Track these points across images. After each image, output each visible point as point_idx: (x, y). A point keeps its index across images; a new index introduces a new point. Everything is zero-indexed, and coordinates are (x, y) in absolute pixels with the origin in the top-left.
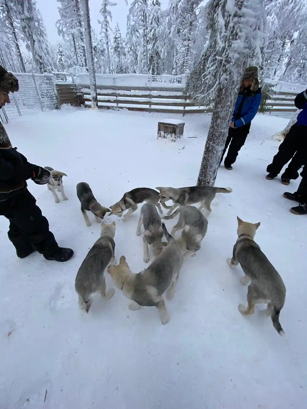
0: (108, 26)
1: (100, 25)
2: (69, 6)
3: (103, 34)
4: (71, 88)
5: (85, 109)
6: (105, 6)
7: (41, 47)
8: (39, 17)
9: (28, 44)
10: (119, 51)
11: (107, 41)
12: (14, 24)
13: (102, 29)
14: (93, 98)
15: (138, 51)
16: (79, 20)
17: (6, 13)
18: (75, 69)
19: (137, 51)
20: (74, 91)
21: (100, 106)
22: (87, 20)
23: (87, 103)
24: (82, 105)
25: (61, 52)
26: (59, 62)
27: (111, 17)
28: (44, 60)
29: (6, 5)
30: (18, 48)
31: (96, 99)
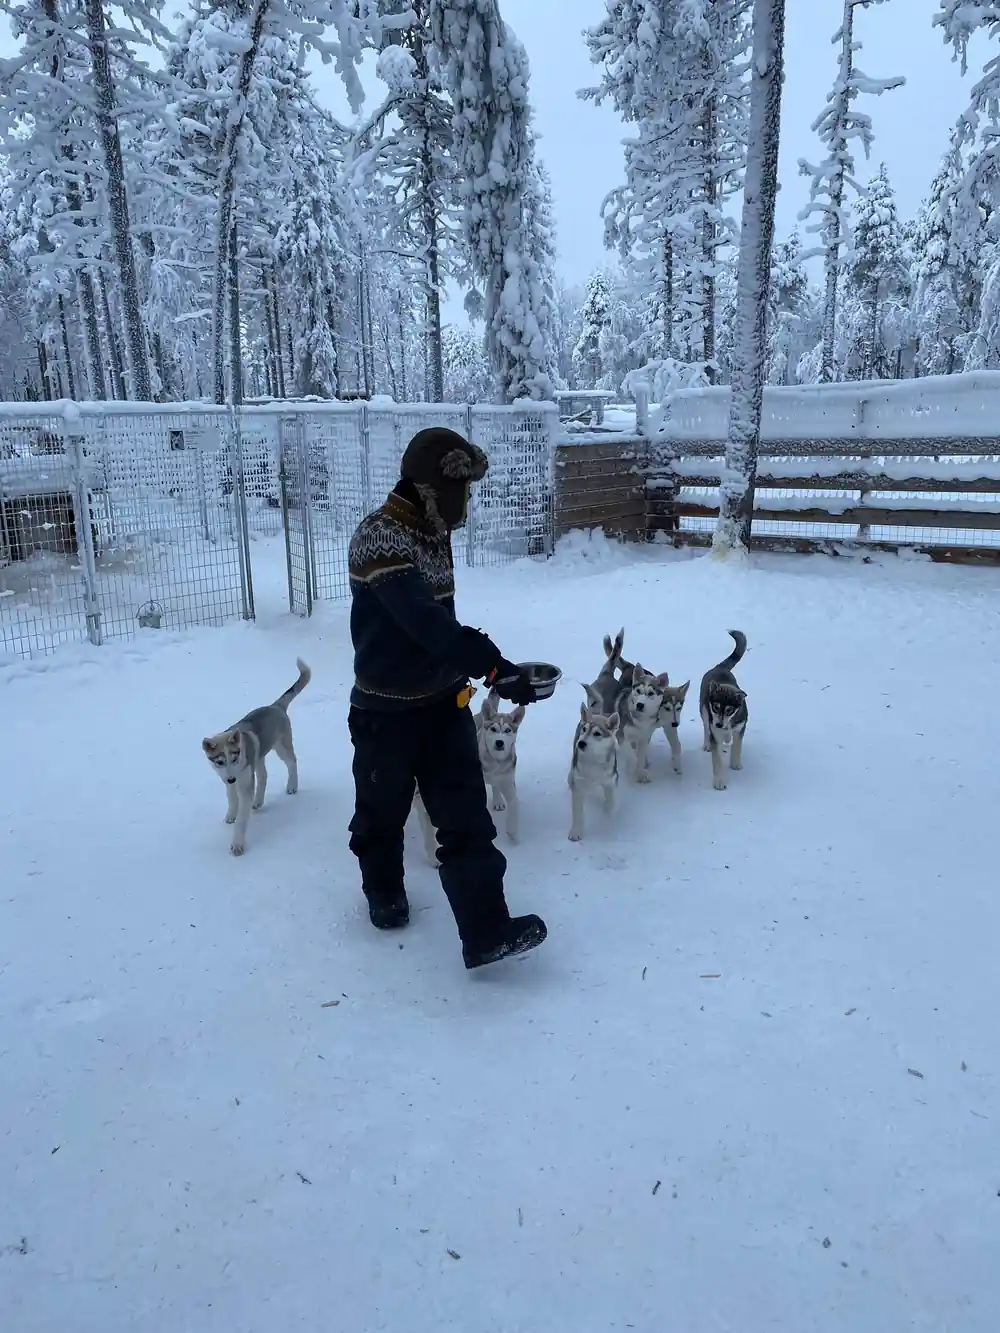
0: (848, 180)
1: (809, 180)
2: (672, 127)
3: (818, 218)
4: (624, 460)
5: (672, 551)
6: (845, 101)
7: (527, 298)
8: (541, 189)
9: (474, 292)
10: (877, 280)
11: (831, 242)
12: (437, 221)
13: (813, 197)
14: (731, 501)
15: (987, 267)
16: (707, 175)
17: (421, 184)
18: (653, 371)
19: (976, 266)
20: (634, 469)
21: (759, 538)
22: (763, 158)
23: (688, 523)
24: (660, 534)
25: (600, 312)
26: (582, 350)
27: (867, 139)
28: (528, 346)
29: (426, 157)
30: (435, 310)
31: (743, 509)
